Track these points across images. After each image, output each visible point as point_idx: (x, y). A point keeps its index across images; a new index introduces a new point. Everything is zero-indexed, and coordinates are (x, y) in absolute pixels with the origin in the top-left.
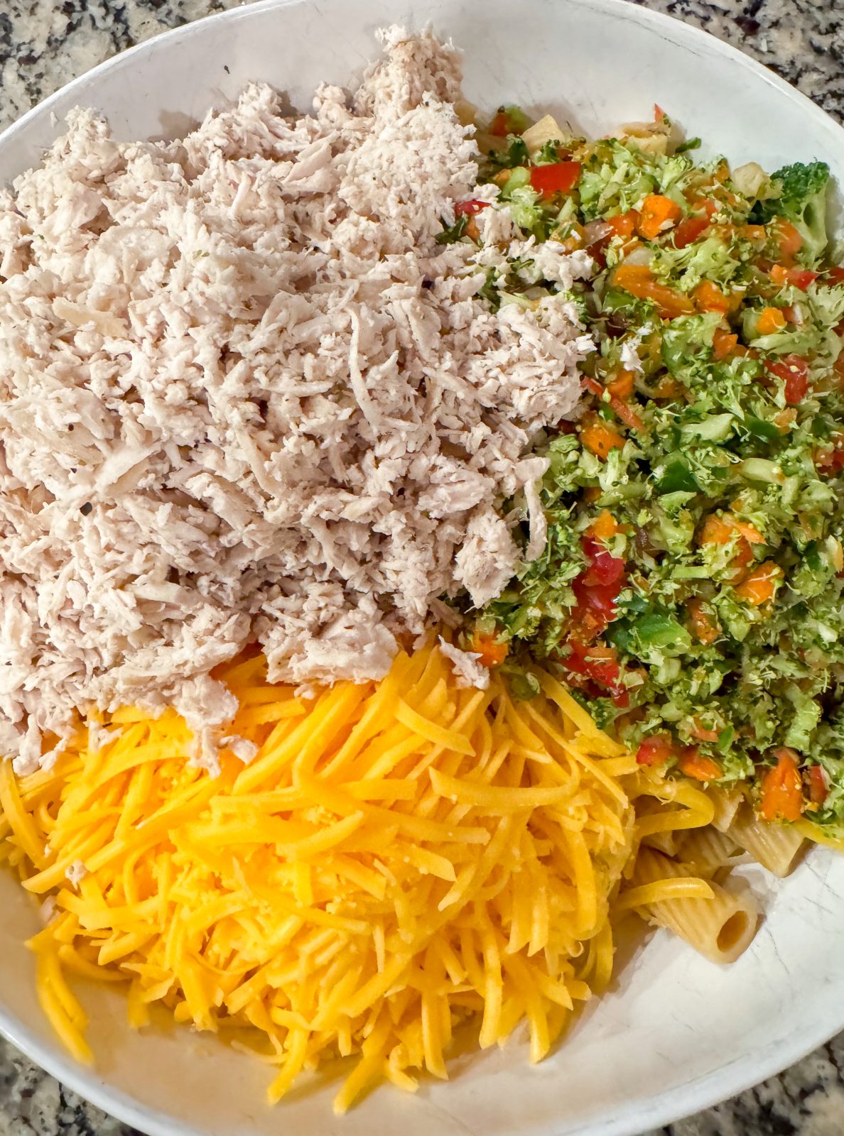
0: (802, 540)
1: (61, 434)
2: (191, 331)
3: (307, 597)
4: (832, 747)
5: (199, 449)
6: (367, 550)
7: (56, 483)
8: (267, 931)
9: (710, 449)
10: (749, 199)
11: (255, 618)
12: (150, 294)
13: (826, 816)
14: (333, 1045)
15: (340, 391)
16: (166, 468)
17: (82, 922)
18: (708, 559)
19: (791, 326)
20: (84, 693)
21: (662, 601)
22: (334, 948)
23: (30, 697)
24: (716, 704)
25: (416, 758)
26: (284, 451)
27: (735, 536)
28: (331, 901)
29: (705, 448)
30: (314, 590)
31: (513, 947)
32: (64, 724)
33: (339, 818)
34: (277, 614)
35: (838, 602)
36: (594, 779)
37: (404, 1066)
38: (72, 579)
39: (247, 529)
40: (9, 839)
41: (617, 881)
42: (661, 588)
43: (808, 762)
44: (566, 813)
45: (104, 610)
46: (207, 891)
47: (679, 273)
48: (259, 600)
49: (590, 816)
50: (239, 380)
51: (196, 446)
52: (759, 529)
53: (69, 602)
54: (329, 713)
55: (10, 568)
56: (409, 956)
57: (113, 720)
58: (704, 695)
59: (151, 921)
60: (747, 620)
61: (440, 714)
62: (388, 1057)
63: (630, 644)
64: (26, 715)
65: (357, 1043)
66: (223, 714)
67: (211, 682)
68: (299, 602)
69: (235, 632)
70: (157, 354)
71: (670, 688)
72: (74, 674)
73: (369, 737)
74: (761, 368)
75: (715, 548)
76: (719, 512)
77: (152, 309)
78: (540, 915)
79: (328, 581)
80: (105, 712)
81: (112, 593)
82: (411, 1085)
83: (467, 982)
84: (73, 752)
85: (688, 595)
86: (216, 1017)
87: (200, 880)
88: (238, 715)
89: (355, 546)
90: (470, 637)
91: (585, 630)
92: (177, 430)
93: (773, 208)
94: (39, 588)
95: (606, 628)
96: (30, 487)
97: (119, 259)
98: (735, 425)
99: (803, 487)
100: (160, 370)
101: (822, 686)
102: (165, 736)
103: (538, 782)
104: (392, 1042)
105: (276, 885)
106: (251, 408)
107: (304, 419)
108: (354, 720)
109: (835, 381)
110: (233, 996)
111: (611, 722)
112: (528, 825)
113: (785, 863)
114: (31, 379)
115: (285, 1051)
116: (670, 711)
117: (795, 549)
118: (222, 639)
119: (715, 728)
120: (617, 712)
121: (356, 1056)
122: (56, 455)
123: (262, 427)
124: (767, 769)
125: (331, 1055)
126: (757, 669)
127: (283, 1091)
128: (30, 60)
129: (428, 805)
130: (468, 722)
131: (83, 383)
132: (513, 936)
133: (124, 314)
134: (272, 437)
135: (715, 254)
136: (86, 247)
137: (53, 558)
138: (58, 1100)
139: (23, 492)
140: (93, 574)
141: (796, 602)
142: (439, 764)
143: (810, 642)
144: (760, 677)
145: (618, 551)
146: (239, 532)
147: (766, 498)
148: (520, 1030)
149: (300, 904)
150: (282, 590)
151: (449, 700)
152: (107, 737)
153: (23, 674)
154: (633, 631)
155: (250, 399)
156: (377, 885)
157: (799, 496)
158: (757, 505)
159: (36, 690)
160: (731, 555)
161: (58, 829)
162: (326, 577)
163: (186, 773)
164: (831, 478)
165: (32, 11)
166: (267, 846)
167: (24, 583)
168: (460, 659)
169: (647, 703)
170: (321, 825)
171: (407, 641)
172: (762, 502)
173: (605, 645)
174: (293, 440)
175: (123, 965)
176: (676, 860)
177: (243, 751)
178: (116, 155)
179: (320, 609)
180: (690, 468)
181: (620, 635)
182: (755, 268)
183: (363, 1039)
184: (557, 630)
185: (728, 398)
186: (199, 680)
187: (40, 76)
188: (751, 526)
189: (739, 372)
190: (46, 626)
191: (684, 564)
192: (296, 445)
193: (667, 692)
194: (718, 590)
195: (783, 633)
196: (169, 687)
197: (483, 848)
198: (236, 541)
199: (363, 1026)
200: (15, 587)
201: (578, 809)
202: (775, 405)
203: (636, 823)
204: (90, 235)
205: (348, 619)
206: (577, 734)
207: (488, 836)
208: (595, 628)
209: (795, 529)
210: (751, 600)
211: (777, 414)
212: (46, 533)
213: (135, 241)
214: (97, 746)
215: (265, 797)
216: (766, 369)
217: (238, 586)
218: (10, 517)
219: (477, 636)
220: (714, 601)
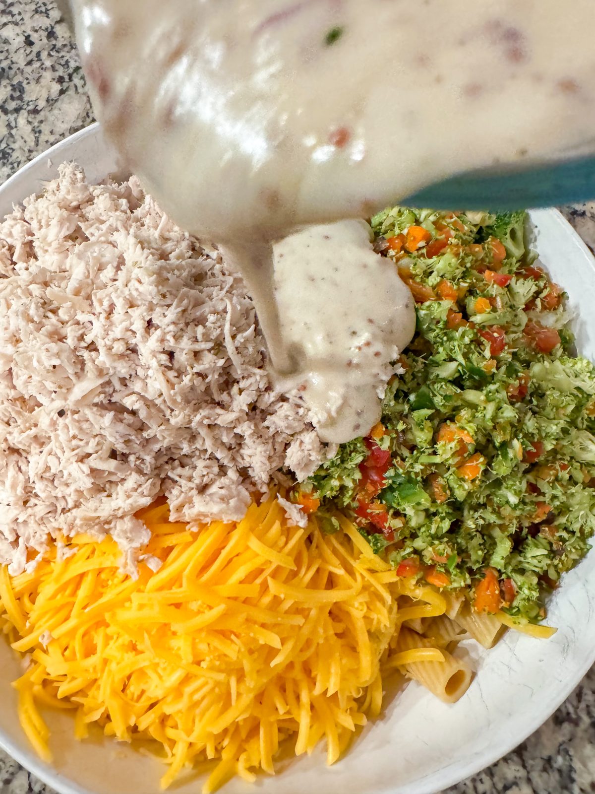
0: (498, 440)
1: (48, 371)
2: (129, 310)
3: (196, 467)
4: (520, 567)
5: (132, 379)
6: (233, 442)
7: (44, 398)
8: (164, 678)
9: (443, 383)
10: (475, 226)
11: (163, 481)
12: (106, 286)
13: (514, 611)
14: (203, 751)
15: (218, 347)
16: (111, 390)
17: (48, 670)
18: (440, 452)
19: (494, 310)
20: (55, 524)
21: (413, 476)
22: (206, 689)
23: (21, 526)
24: (446, 539)
25: (261, 571)
26: (183, 383)
27: (457, 437)
28: (204, 660)
29: (441, 382)
30: (200, 464)
31: (318, 690)
32: (42, 543)
33: (210, 608)
34: (177, 478)
35: (521, 478)
36: (371, 585)
37: (248, 766)
38: (50, 454)
39: (160, 429)
40: (3, 616)
41: (385, 649)
42: (413, 468)
43: (504, 576)
44: (353, 606)
45: (70, 474)
46: (127, 653)
47: (428, 273)
48: (166, 469)
49: (368, 608)
50: (157, 341)
51: (130, 377)
52: (471, 434)
53: (48, 468)
54: (207, 541)
55: (12, 445)
56: (252, 695)
57: (73, 542)
58: (440, 534)
59: (91, 670)
60: (464, 490)
61: (276, 543)
62: (238, 760)
63: (394, 502)
64: (18, 537)
65: (218, 750)
66: (141, 541)
67: (135, 520)
68: (191, 471)
69: (150, 490)
70: (108, 323)
71: (419, 529)
72: (49, 512)
73: (231, 557)
74: (476, 334)
75: (444, 445)
76: (448, 422)
77: (106, 296)
78: (335, 670)
79: (209, 459)
80: (68, 536)
81: (75, 465)
82: (251, 778)
83: (288, 712)
84: (46, 561)
85: (429, 472)
86: (131, 733)
87: (123, 645)
88: (151, 541)
89: (225, 439)
90: (297, 495)
91: (367, 493)
92: (119, 369)
93: (490, 231)
94: (30, 458)
95: (379, 492)
96: (27, 397)
97: (87, 264)
98: (460, 368)
99: (499, 408)
100: (110, 333)
101: (513, 529)
102: (105, 553)
103: (336, 586)
104: (241, 750)
105: (170, 649)
106: (164, 358)
107: (195, 365)
108: (223, 545)
109: (522, 341)
110: (142, 718)
111: (383, 549)
112: (330, 613)
113: (490, 639)
114: (31, 336)
115: (173, 755)
116: (419, 543)
117: (494, 446)
118: (142, 495)
119: (445, 555)
120: (386, 543)
121: (218, 759)
122: (44, 382)
123: (170, 369)
124: (479, 581)
125: (202, 758)
126: (473, 518)
127: (171, 781)
128: (35, 111)
129: (266, 600)
130: (293, 547)
131: (62, 339)
132: (318, 684)
133: (89, 297)
134: (176, 374)
135: (450, 264)
136: (67, 250)
137: (40, 441)
138: (27, 786)
139: (22, 400)
140: (64, 452)
141: (494, 478)
142: (274, 575)
143: (504, 503)
144: (474, 523)
145: (385, 446)
146: (154, 430)
147: (477, 414)
148: (322, 744)
149: (184, 662)
150: (181, 463)
151: (282, 534)
152: (68, 552)
153: (16, 512)
154: (396, 494)
155: (164, 352)
156: (233, 650)
157: (497, 413)
158: (470, 419)
159: (25, 522)
160: (454, 450)
161: (35, 611)
162: (207, 456)
163: (117, 577)
164: (517, 402)
165: (38, 81)
166: (165, 625)
167: (20, 455)
168: (290, 509)
169: (405, 538)
170: (199, 612)
171: (257, 497)
172: (474, 417)
173: (379, 502)
174: (189, 377)
175: (73, 699)
176: (424, 636)
177: (153, 564)
178: (88, 193)
179: (204, 476)
180: (431, 395)
181: (389, 496)
182: (475, 272)
183: (223, 748)
184: (350, 493)
185: (455, 352)
186: (126, 519)
187: (41, 122)
188: (466, 432)
189: (463, 336)
190: (34, 482)
191: (427, 453)
192: (190, 380)
193: (418, 532)
194: (448, 469)
195: (488, 496)
196: (109, 523)
197: (300, 628)
198: (152, 435)
199: (223, 740)
200: (15, 457)
201: (361, 604)
202: (484, 356)
203: (398, 612)
204: (70, 243)
205: (220, 482)
206: (361, 556)
207: (303, 621)
208: (373, 492)
209: (494, 433)
210: (467, 477)
211: (485, 363)
212: (36, 425)
213: (97, 252)
214: (61, 558)
215: (165, 593)
216: (479, 334)
217: (153, 461)
218: (13, 415)
219: (301, 493)
220: (445, 476)
